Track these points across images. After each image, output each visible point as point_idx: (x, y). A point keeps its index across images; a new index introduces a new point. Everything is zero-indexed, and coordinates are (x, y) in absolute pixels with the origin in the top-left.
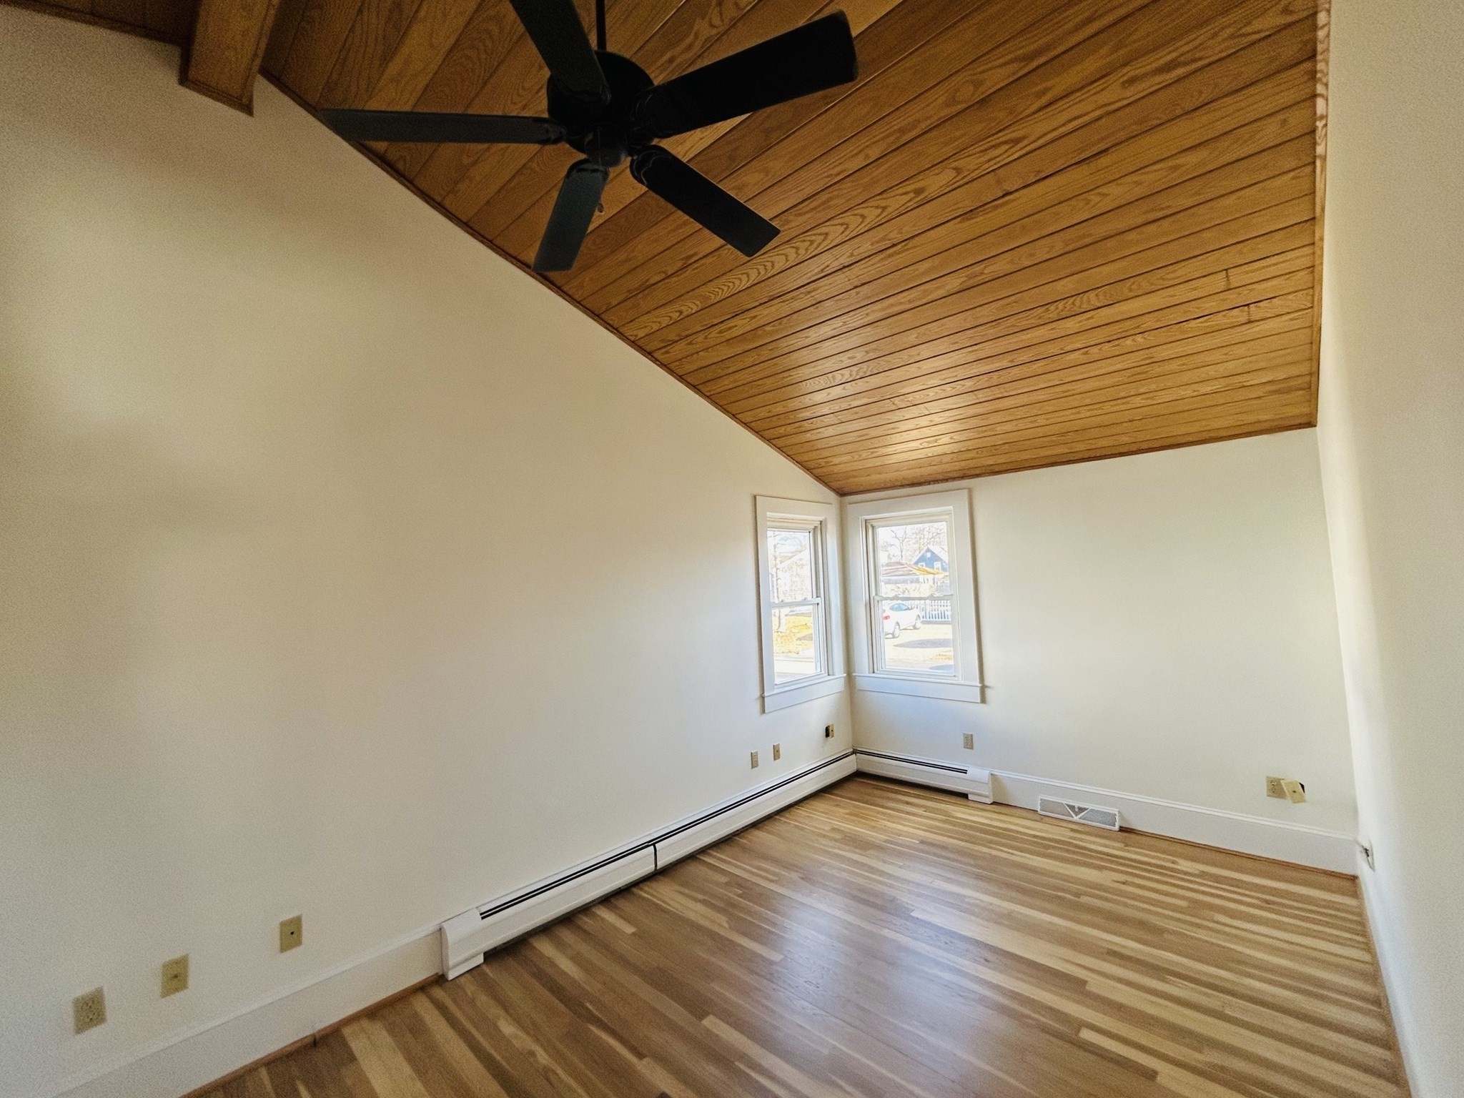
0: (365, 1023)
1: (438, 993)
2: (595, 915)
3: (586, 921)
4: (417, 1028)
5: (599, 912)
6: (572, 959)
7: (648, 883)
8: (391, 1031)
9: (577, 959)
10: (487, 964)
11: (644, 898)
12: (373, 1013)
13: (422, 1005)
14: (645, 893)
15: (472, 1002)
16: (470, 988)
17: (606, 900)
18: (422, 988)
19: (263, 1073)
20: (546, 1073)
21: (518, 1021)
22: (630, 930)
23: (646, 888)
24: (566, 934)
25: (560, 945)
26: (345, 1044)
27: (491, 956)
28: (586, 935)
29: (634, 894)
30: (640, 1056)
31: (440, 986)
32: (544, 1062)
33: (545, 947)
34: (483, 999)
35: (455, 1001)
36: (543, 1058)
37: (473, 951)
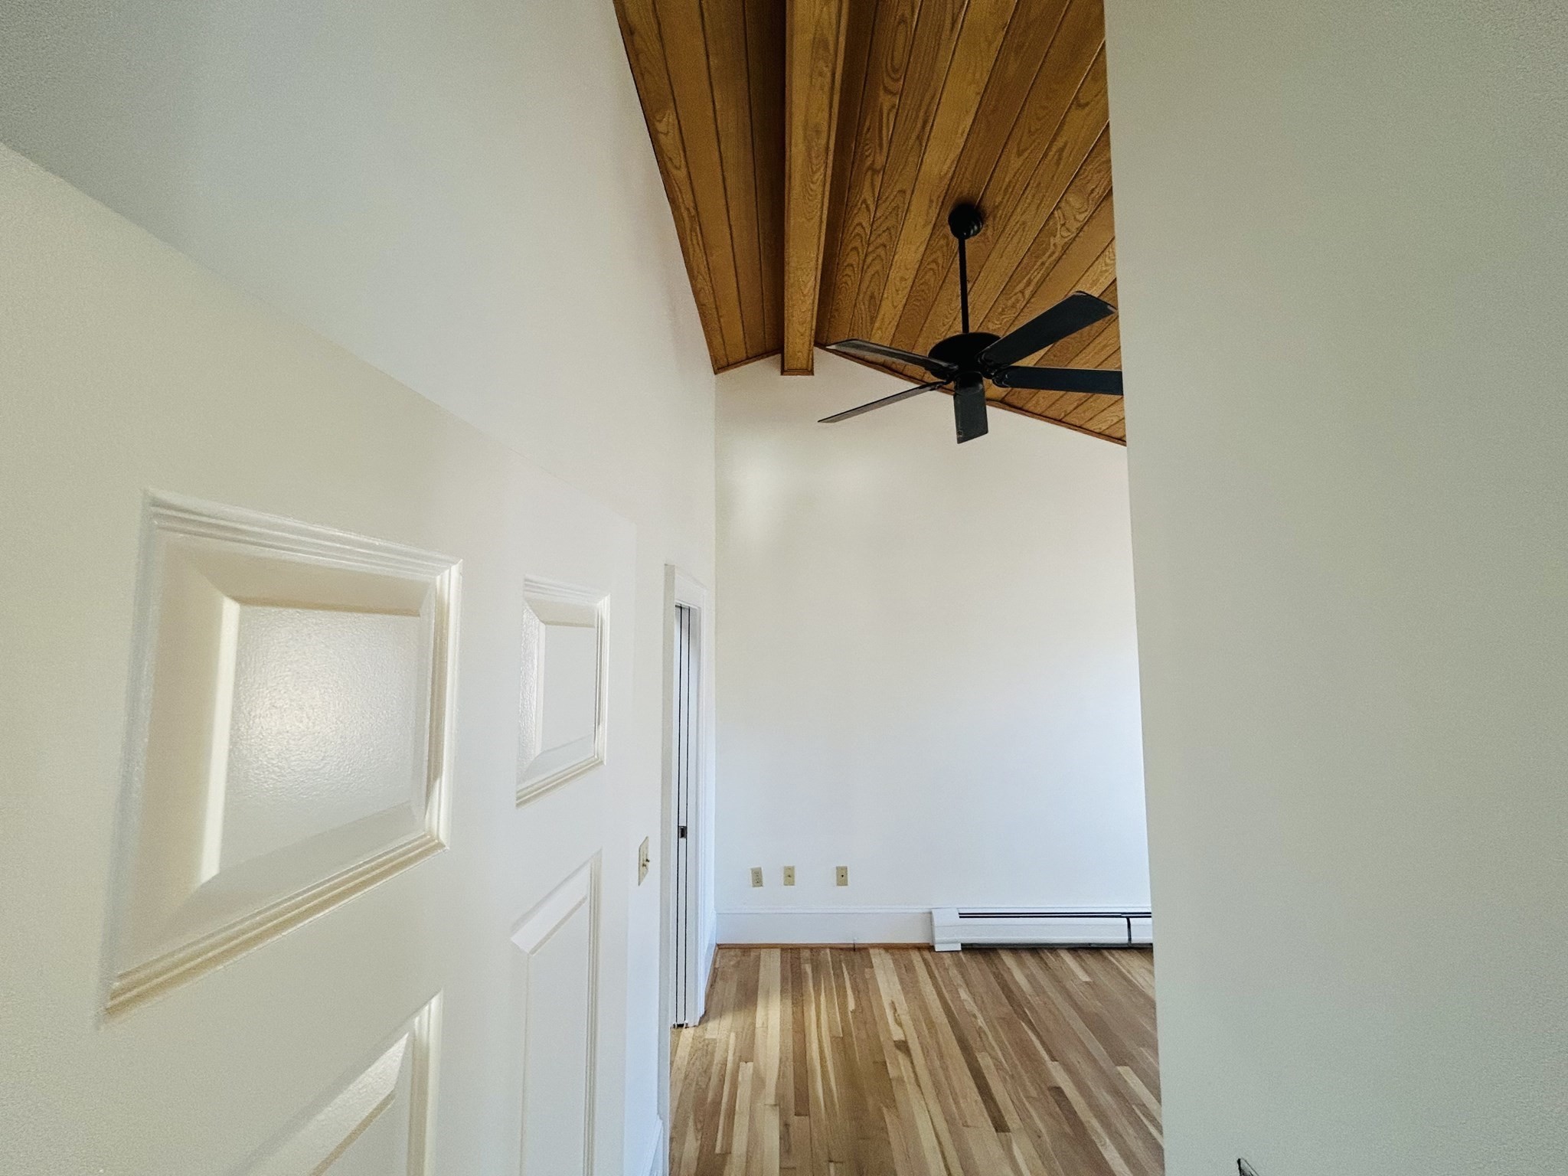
0: (882, 952)
1: (927, 954)
2: (1058, 956)
3: (1050, 958)
4: (910, 968)
5: (1062, 955)
6: (1027, 976)
7: (1120, 952)
8: (895, 961)
9: (1031, 978)
10: (964, 953)
11: (1110, 961)
12: (888, 948)
13: (916, 957)
14: (1115, 958)
15: (946, 970)
16: (948, 960)
17: (1075, 949)
18: (919, 948)
19: (828, 951)
20: (980, 1031)
21: (973, 994)
22: (1085, 978)
23: (1117, 956)
24: (1029, 959)
25: (1021, 964)
26: (869, 955)
27: (967, 948)
28: (1046, 967)
29: (1102, 954)
30: (1053, 1059)
31: (930, 952)
32: (980, 1024)
33: (1008, 959)
34: (954, 972)
35: (936, 964)
36: (981, 1022)
37: (956, 938)
